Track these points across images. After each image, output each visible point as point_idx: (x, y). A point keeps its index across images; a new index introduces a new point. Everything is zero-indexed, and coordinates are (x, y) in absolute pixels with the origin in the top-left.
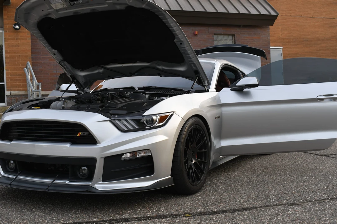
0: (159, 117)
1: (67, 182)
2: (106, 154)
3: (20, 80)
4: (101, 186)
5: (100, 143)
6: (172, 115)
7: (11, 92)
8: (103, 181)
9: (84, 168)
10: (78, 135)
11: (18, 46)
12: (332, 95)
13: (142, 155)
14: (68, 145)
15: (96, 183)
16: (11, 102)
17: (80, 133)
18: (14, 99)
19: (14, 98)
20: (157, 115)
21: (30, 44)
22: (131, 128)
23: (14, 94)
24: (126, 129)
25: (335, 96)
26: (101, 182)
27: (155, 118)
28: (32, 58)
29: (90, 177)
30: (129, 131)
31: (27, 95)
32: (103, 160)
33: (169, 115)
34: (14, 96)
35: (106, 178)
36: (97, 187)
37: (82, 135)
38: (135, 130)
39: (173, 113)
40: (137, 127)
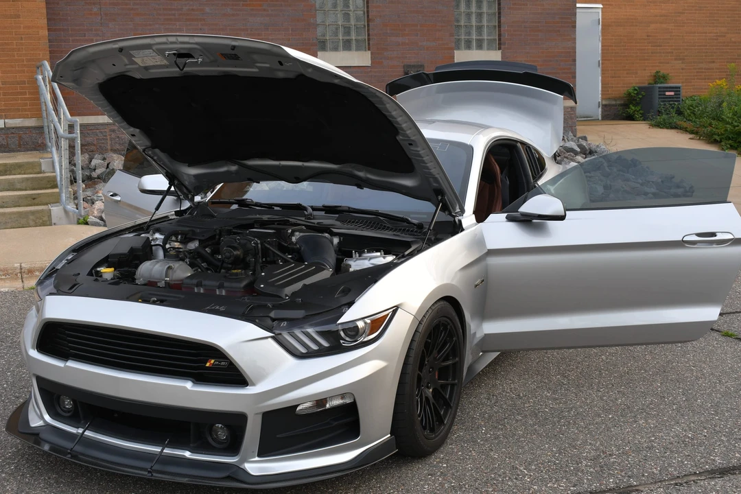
0: (368, 321)
1: (187, 454)
3: (25, 93)
4: (257, 467)
5: (253, 384)
6: (394, 312)
7: (6, 120)
8: (259, 456)
9: (220, 425)
10: (208, 365)
11: (18, 16)
12: (714, 234)
13: (337, 402)
14: (188, 385)
15: (245, 460)
16: (7, 144)
17: (213, 361)
18: (14, 138)
19: (13, 133)
20: (366, 320)
21: (44, 11)
22: (314, 347)
23: (13, 126)
24: (303, 350)
25: (719, 237)
26: (257, 459)
27: (360, 324)
28: (50, 41)
29: (233, 446)
30: (310, 355)
31: (42, 127)
32: (260, 418)
33: (388, 314)
34: (13, 131)
35: (267, 449)
36: (250, 468)
37: (216, 365)
38: (323, 352)
39: (395, 309)
40: (325, 344)
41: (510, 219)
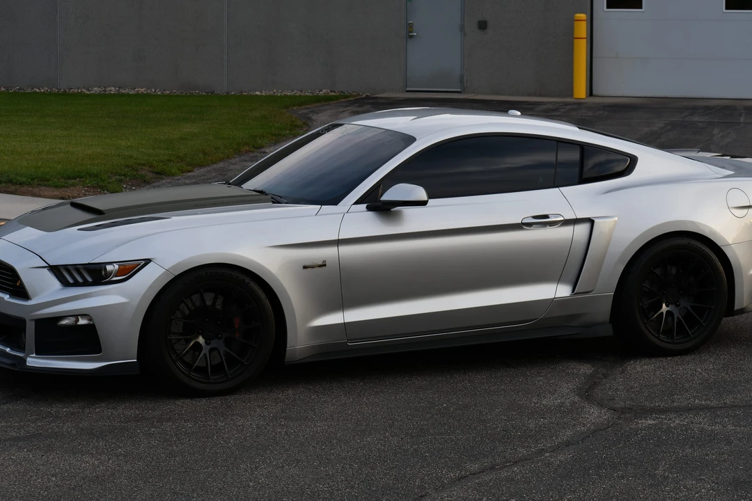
0: (117, 266)
1: (8, 350)
2: (38, 315)
4: (34, 361)
5: (31, 299)
6: (145, 264)
8: (36, 354)
13: (82, 322)
14: (6, 297)
15: (27, 356)
20: (115, 264)
22: (80, 280)
24: (71, 281)
26: (34, 355)
27: (109, 268)
30: (76, 284)
32: (34, 323)
33: (139, 265)
35: (41, 351)
36: (28, 361)
38: (86, 284)
39: (148, 261)
40: (90, 280)
41: (369, 209)
